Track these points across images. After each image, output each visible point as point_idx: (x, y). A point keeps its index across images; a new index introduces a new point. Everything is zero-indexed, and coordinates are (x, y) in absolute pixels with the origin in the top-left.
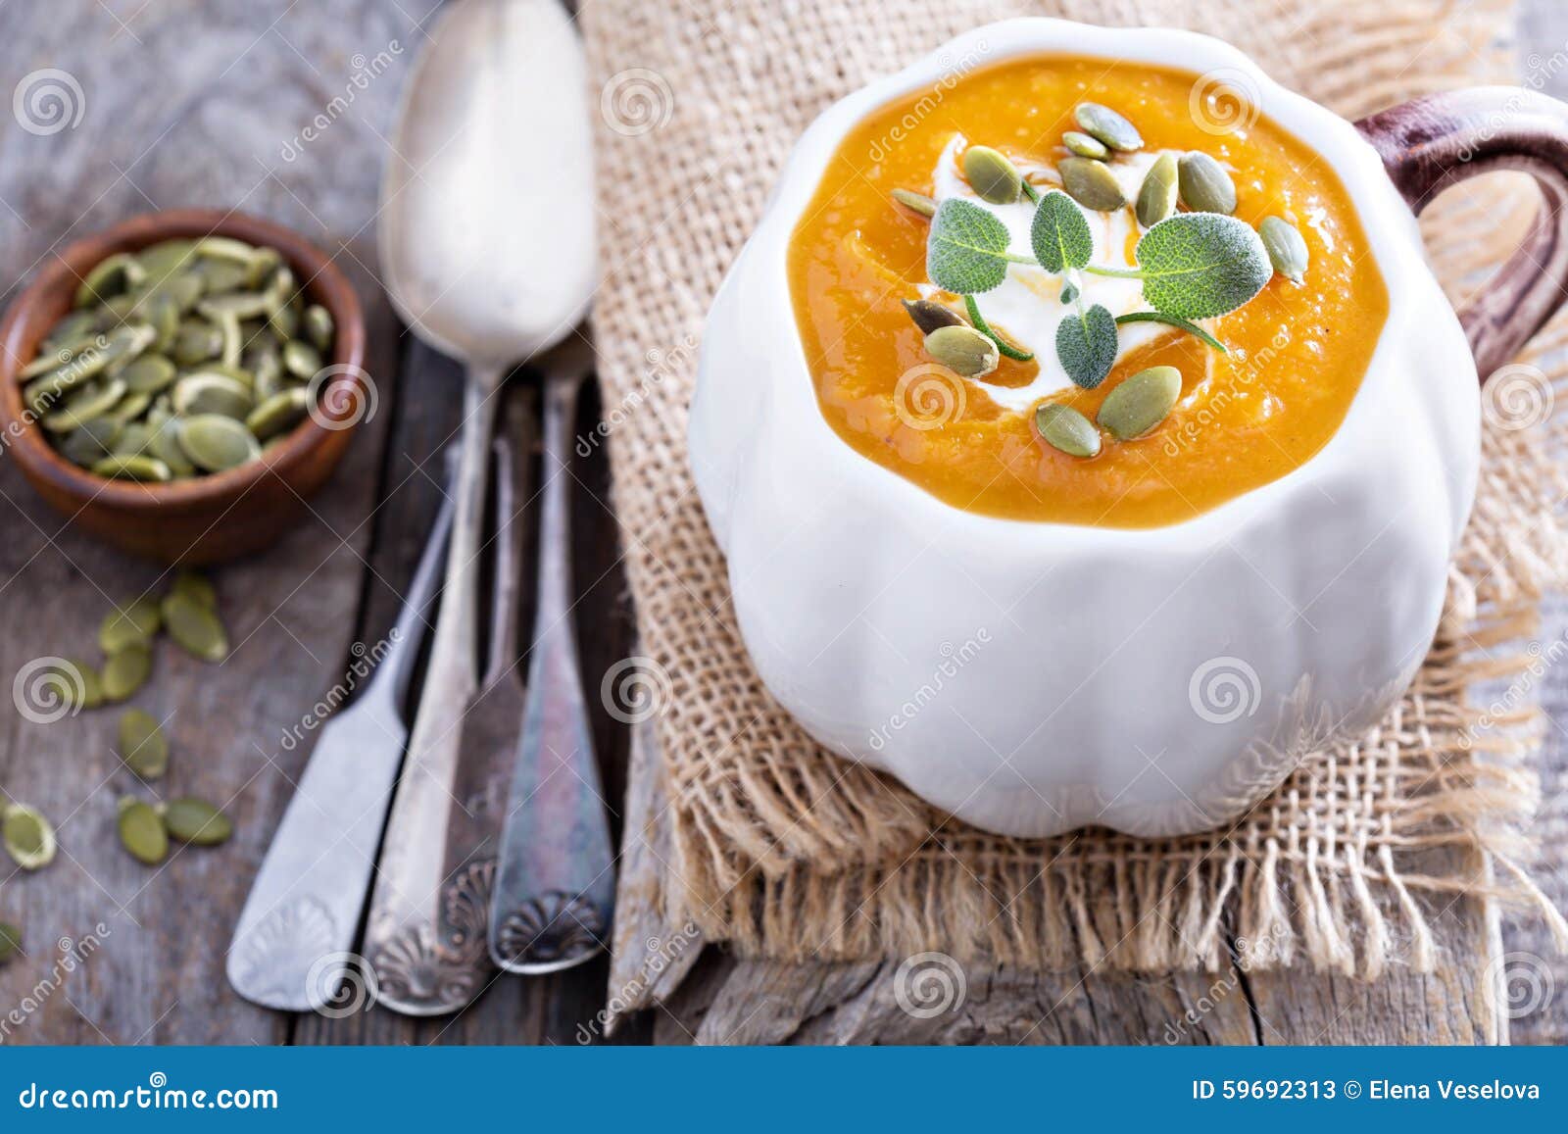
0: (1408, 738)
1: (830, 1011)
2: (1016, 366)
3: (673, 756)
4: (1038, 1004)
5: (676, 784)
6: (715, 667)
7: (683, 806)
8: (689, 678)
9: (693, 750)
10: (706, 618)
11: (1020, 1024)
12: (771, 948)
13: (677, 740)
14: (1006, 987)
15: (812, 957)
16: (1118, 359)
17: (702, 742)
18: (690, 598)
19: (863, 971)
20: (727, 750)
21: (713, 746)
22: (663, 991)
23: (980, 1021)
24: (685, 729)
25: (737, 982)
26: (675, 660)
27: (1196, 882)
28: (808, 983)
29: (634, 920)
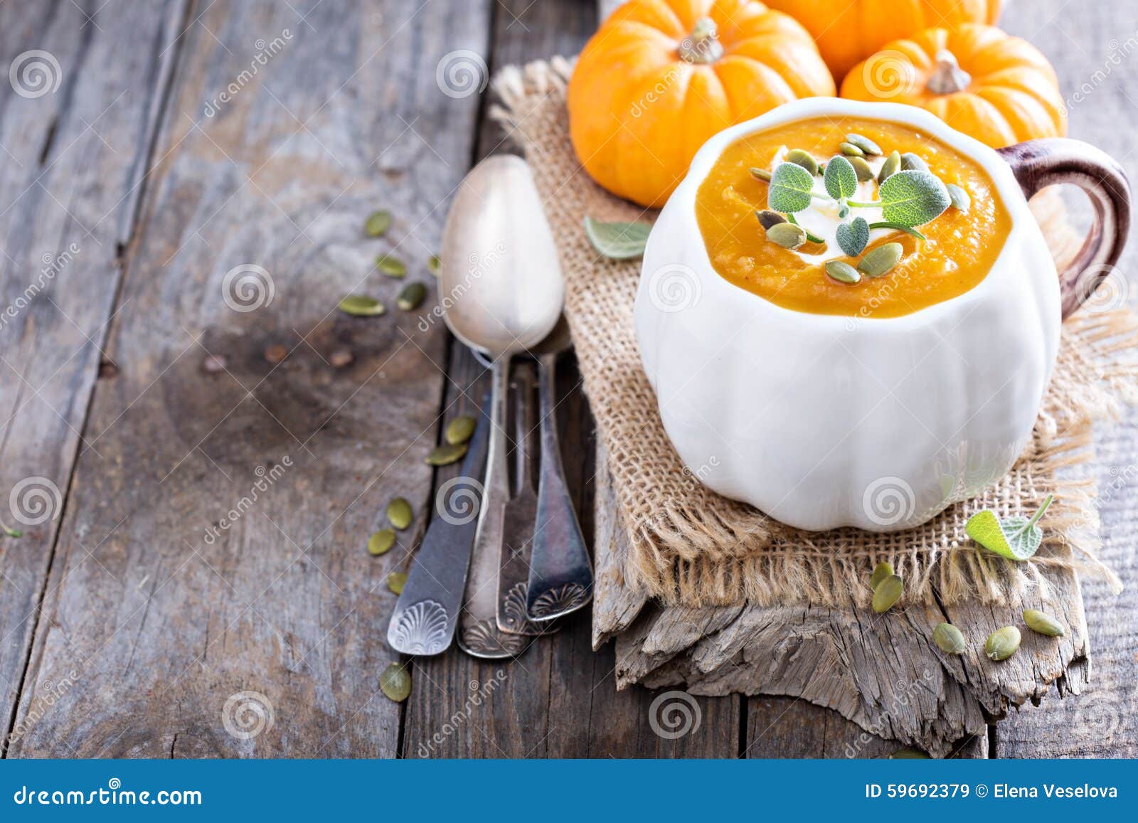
0: (1025, 494)
1: (716, 633)
2: (815, 245)
3: (629, 503)
4: (831, 626)
5: (632, 516)
6: (650, 461)
7: (636, 527)
8: (636, 465)
9: (641, 499)
10: (642, 438)
11: (822, 634)
12: (684, 599)
13: (630, 495)
14: (813, 617)
15: (706, 603)
16: (868, 244)
17: (645, 495)
18: (634, 429)
19: (734, 610)
20: (659, 498)
21: (652, 497)
22: (625, 621)
23: (800, 633)
24: (635, 489)
25: (665, 617)
26: (627, 457)
27: (916, 563)
28: (704, 616)
29: (607, 588)
